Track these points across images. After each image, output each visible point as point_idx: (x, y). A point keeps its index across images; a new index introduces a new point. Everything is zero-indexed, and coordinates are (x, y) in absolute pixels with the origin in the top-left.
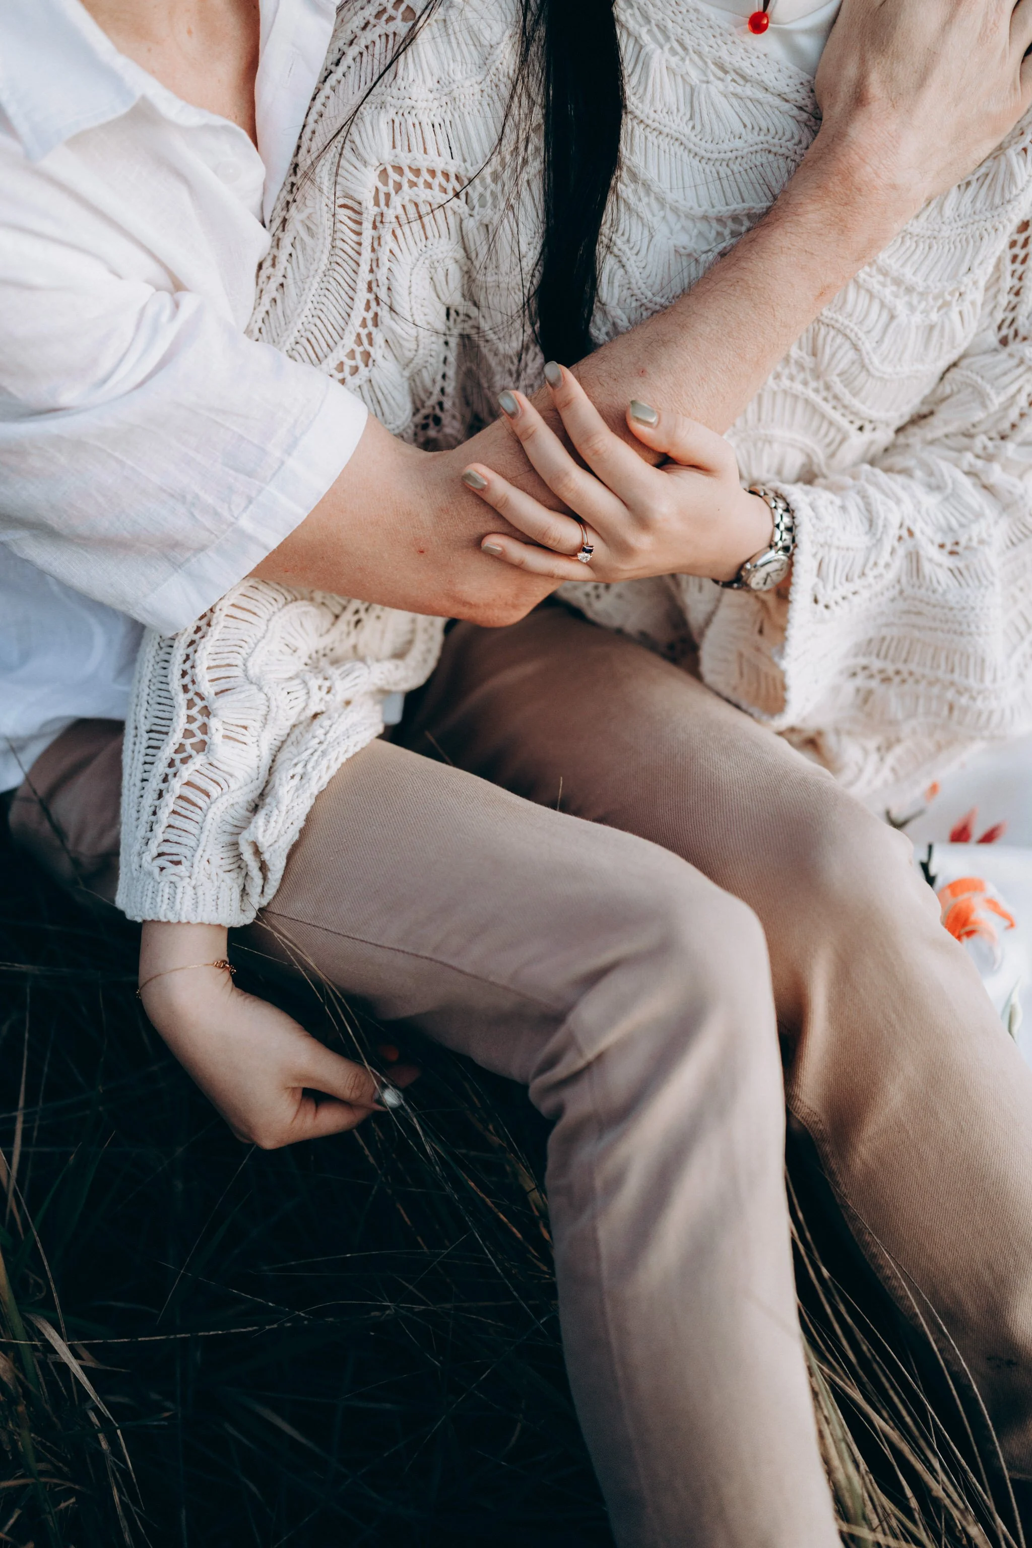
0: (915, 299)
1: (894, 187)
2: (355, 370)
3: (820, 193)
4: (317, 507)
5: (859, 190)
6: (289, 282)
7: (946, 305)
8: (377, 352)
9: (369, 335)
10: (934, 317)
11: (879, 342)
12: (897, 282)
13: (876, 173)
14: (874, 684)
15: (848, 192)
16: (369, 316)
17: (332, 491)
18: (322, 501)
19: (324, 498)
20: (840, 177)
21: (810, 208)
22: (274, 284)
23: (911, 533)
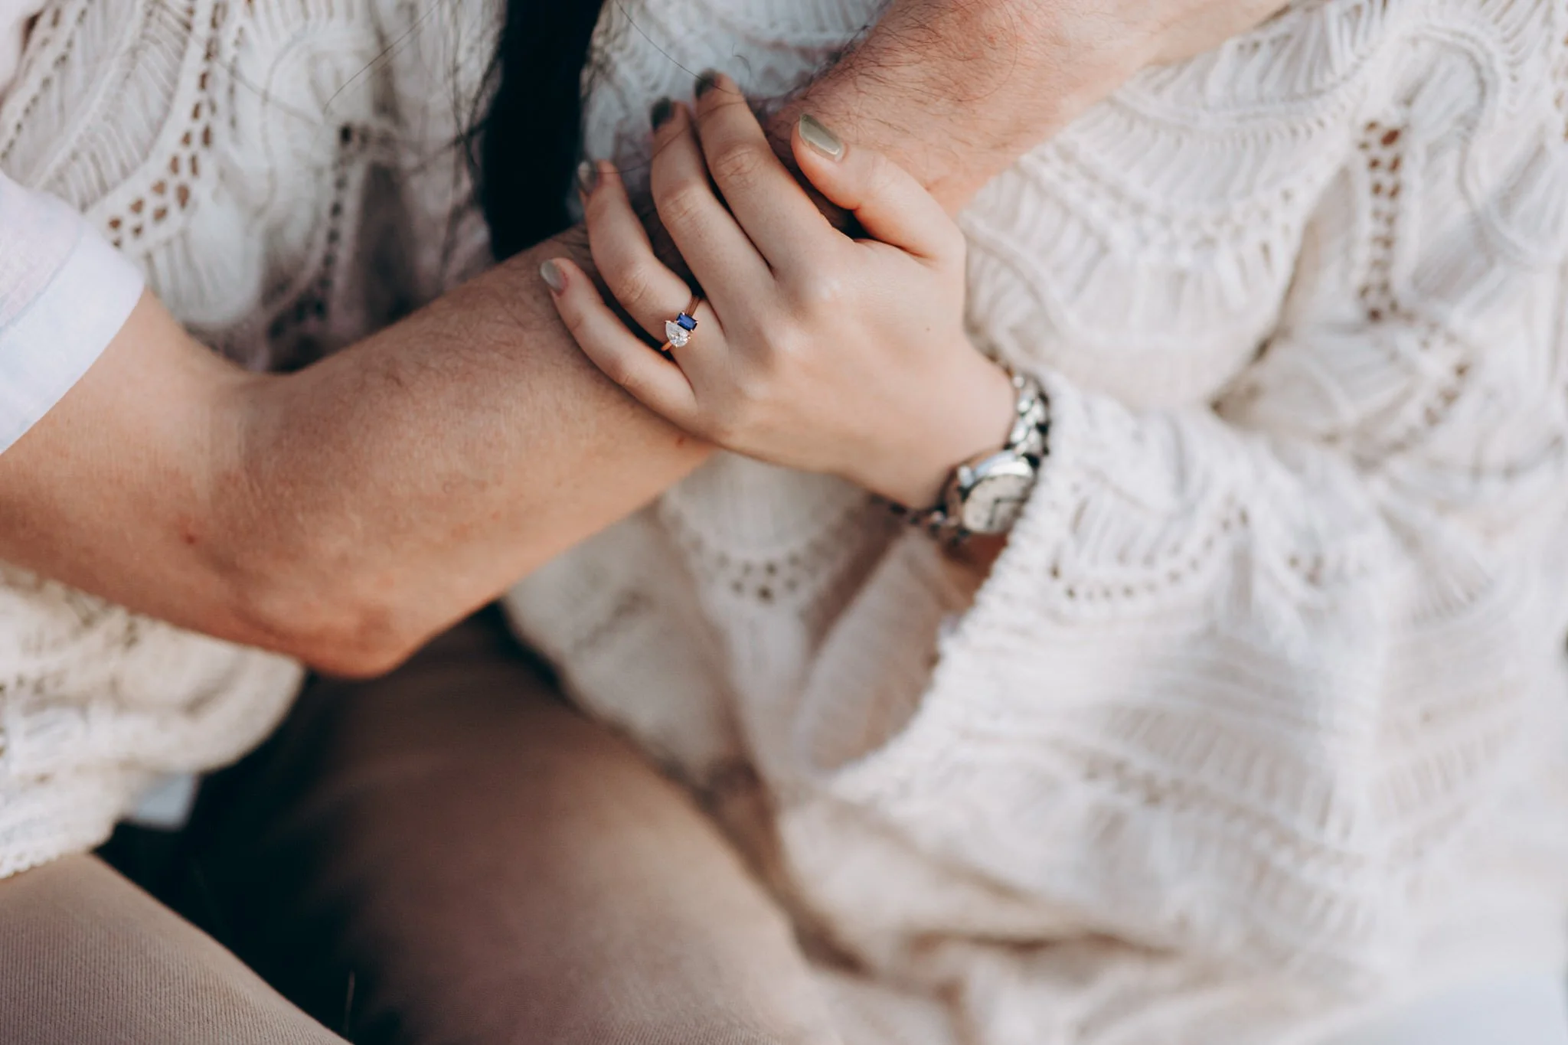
0: (1149, 224)
1: (1058, 41)
2: (161, 214)
3: (923, 36)
4: (19, 442)
5: (991, 39)
6: (76, 56)
7: (1208, 243)
8: (202, 190)
9: (194, 161)
10: (1185, 258)
11: (1079, 288)
12: (1116, 192)
13: (1022, 17)
14: (1130, 802)
15: (971, 40)
16: (197, 128)
17: (47, 420)
18: (28, 436)
19: (32, 429)
20: (957, 15)
21: (906, 56)
22: (49, 55)
23: (1244, 518)
